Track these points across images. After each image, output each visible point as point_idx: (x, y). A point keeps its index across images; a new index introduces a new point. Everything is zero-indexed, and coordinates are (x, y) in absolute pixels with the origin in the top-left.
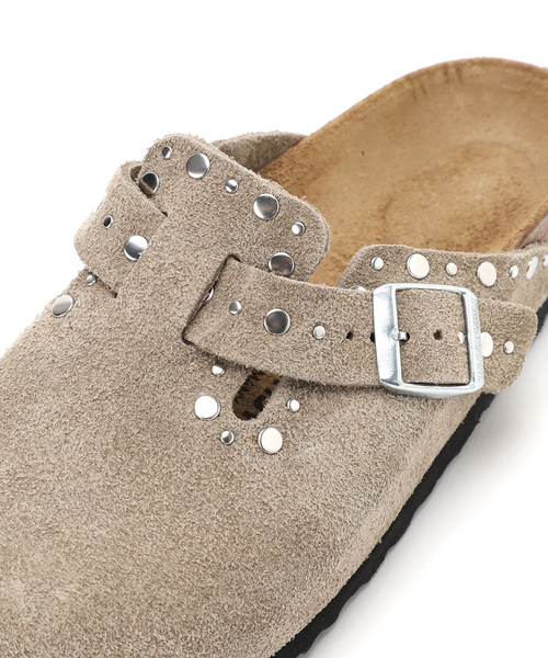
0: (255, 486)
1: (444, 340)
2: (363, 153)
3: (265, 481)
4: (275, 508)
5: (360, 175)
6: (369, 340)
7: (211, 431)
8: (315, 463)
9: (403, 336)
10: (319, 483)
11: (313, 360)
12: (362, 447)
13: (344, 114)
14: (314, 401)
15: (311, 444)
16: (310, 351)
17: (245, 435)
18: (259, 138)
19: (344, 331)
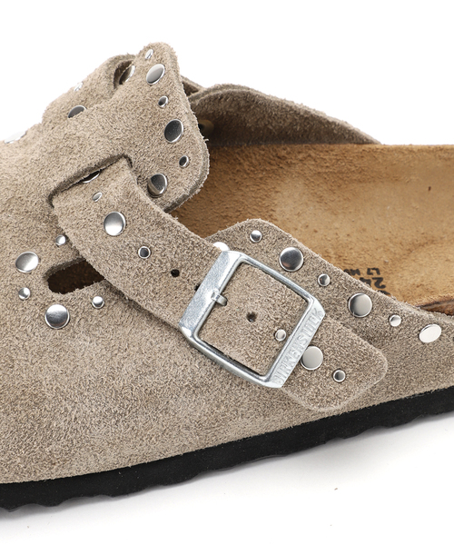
0: (16, 342)
1: (255, 324)
2: (430, 188)
3: (26, 344)
4: (16, 367)
5: (414, 205)
6: (193, 287)
7: (15, 282)
8: (79, 355)
9: (221, 300)
10: (69, 372)
11: (124, 271)
12: (129, 367)
13: (429, 147)
14: (118, 310)
15: (89, 340)
16: (126, 262)
17: (39, 300)
18: (306, 112)
19: (169, 265)
